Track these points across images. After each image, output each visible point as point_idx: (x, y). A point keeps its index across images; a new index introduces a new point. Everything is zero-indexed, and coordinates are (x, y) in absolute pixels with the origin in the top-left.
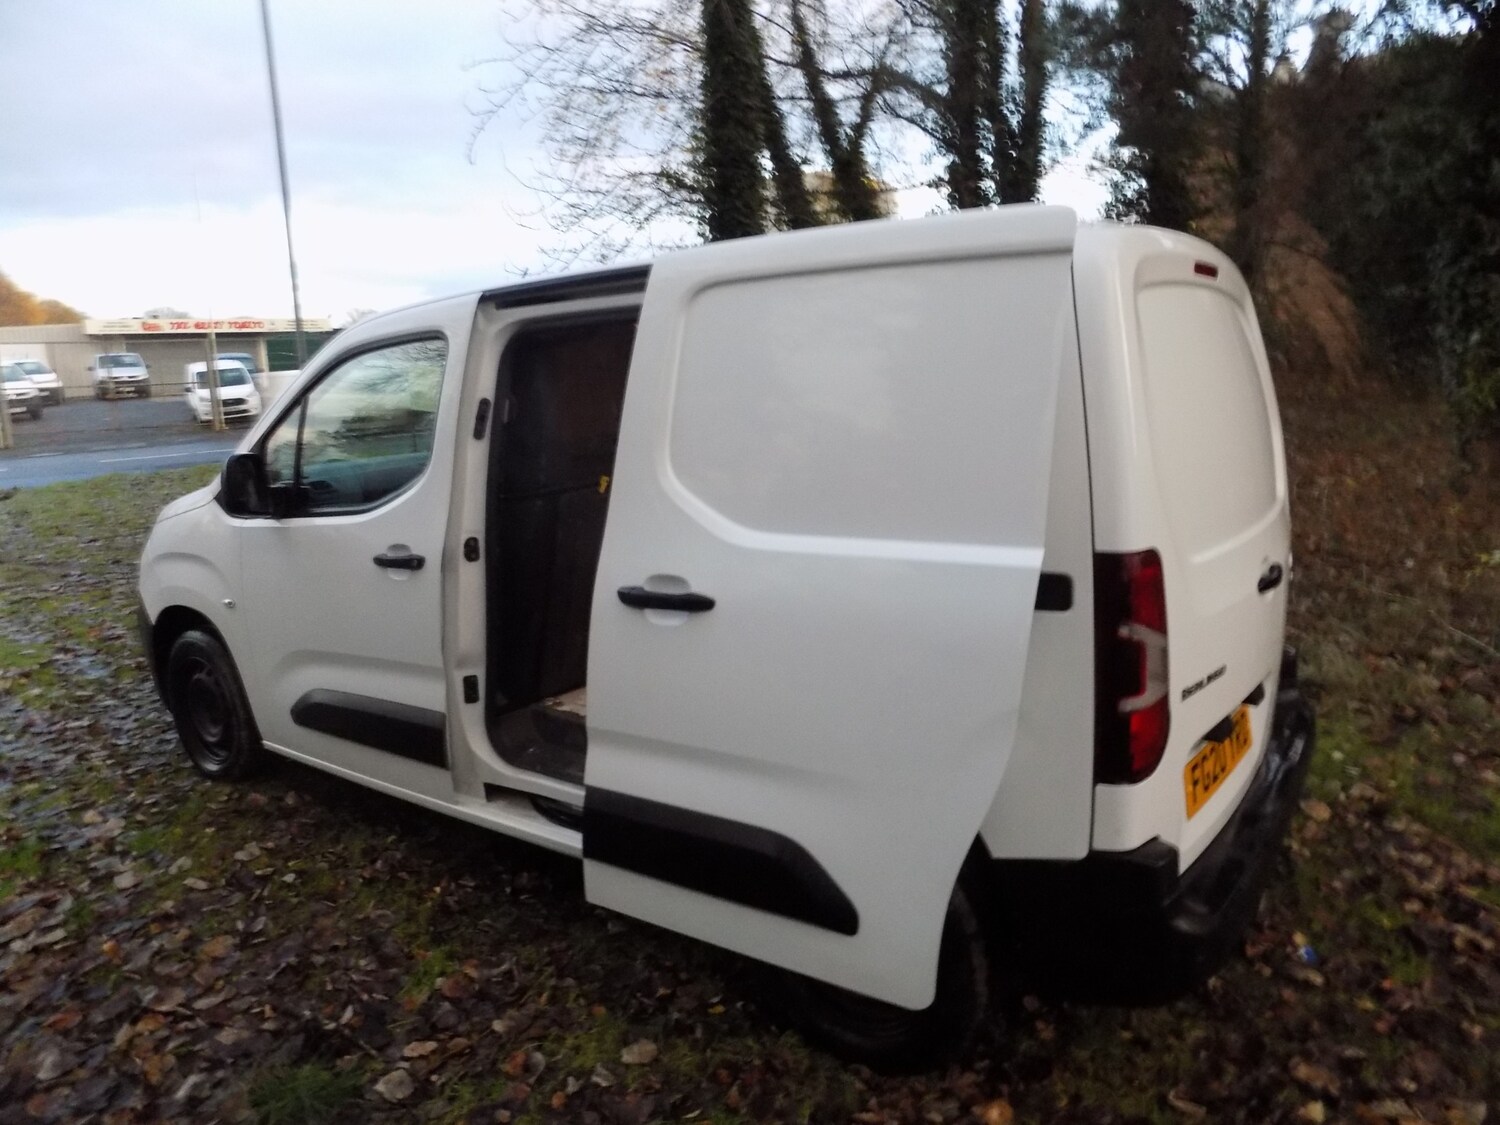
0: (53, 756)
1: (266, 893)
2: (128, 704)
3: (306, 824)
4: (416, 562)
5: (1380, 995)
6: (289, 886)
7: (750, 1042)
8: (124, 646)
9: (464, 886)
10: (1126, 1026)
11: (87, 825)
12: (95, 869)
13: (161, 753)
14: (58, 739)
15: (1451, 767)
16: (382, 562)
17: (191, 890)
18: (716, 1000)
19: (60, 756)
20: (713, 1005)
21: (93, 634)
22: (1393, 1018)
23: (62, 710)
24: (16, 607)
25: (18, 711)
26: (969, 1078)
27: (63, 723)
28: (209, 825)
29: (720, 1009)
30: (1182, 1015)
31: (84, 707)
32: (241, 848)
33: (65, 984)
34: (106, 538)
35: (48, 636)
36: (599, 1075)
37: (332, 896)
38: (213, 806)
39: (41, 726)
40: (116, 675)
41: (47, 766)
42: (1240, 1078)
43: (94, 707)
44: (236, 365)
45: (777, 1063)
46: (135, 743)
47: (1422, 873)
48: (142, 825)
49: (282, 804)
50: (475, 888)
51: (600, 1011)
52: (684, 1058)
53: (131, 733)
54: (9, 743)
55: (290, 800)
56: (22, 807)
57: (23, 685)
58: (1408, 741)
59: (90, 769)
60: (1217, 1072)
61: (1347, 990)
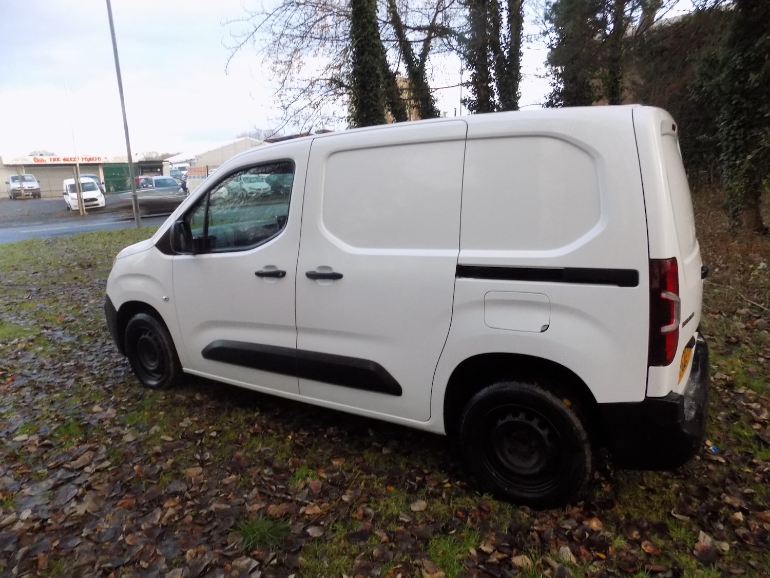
0: (62, 380)
1: (203, 441)
2: (91, 354)
3: (210, 409)
4: (281, 274)
5: (752, 465)
6: (214, 438)
7: (468, 499)
8: (77, 325)
9: (302, 435)
10: (642, 484)
11: (95, 413)
12: (110, 433)
13: (118, 377)
14: (61, 371)
15: (759, 363)
16: (260, 274)
17: (164, 441)
18: (446, 481)
19: (66, 380)
20: (445, 484)
21: (59, 319)
22: (761, 476)
23: (57, 358)
24: (9, 307)
25: (33, 358)
26: (576, 509)
27: (60, 364)
28: (161, 410)
29: (448, 485)
30: (666, 478)
31: (69, 355)
32: (182, 421)
33: (120, 487)
34: (42, 271)
35: (34, 322)
36: (402, 517)
37: (237, 442)
38: (160, 402)
39: (48, 366)
40: (79, 338)
41: (62, 385)
42: (700, 505)
43: (73, 355)
44: (90, 180)
45: (484, 507)
46: (102, 373)
47: (758, 412)
48: (125, 411)
49: (194, 399)
50: (308, 436)
51: (392, 489)
52: (440, 507)
53: (98, 368)
54: (35, 374)
55: (198, 397)
56: (57, 405)
57: (31, 346)
58: (736, 353)
59: (85, 386)
60: (690, 502)
61: (737, 464)
